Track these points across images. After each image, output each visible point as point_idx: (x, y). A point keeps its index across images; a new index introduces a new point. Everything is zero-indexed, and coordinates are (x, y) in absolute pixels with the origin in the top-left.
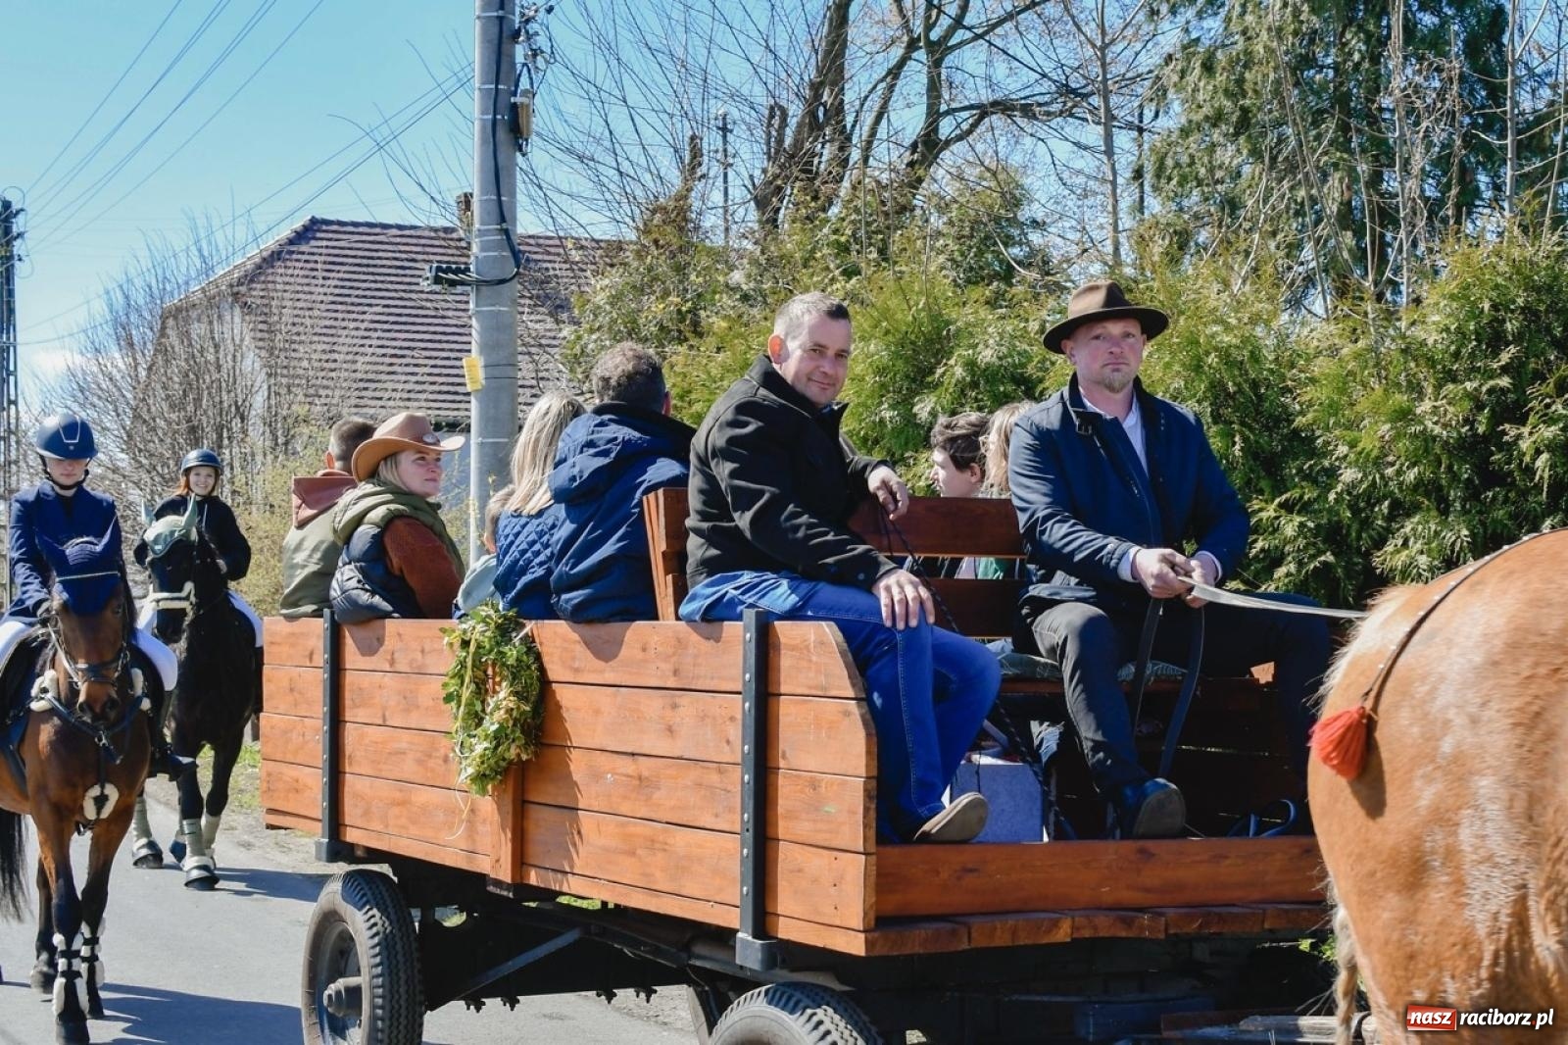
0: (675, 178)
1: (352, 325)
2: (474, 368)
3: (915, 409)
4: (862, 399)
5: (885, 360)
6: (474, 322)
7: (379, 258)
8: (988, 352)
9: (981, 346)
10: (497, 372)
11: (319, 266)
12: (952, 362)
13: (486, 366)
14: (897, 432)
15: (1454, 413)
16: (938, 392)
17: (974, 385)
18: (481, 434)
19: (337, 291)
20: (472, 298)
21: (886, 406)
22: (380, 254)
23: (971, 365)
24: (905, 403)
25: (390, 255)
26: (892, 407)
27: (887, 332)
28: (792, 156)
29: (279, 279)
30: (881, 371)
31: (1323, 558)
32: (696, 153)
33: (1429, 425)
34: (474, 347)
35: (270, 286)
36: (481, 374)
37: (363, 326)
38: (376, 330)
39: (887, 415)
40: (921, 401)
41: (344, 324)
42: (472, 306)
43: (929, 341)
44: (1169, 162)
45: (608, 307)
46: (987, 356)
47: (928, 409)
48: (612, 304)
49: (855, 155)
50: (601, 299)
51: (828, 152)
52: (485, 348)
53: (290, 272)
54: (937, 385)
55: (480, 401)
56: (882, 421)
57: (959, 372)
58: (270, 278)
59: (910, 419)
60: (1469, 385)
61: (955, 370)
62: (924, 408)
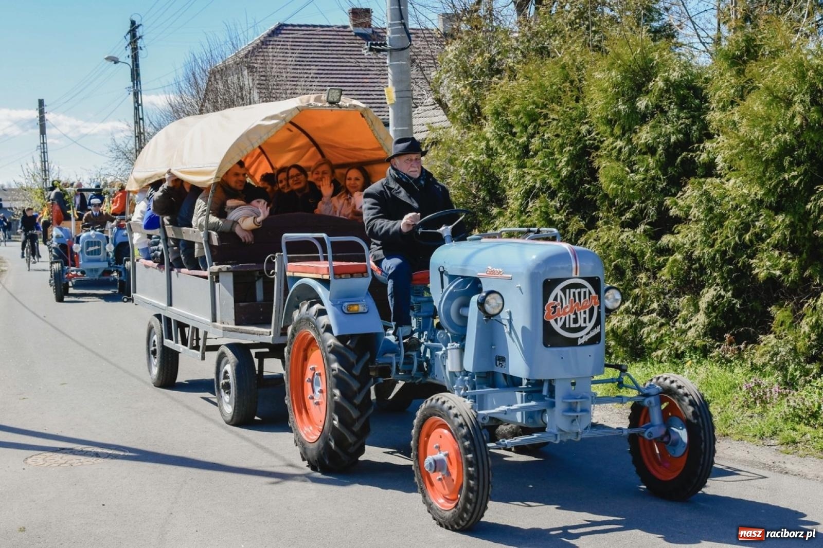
1: (306, 76)
2: (390, 93)
3: (638, 104)
4: (608, 100)
5: (619, 80)
6: (389, 69)
8: (675, 74)
9: (671, 72)
10: (401, 94)
11: (288, 46)
12: (657, 79)
13: (396, 92)
14: (628, 116)
16: (649, 95)
17: (667, 91)
18: (395, 126)
19: (298, 59)
20: (388, 57)
21: (620, 103)
22: (314, 40)
23: (666, 81)
24: (632, 101)
25: (318, 40)
26: (624, 104)
27: (620, 66)
34: (390, 81)
36: (393, 96)
37: (310, 76)
38: (316, 78)
39: (622, 107)
40: (640, 100)
41: (301, 75)
42: (388, 61)
43: (643, 70)
45: (455, 60)
46: (675, 76)
47: (645, 104)
48: (457, 59)
50: (451, 56)
52: (395, 83)
54: (647, 92)
55: (394, 109)
56: (619, 111)
57: (661, 84)
59: (633, 108)
61: (659, 83)
62: (642, 103)
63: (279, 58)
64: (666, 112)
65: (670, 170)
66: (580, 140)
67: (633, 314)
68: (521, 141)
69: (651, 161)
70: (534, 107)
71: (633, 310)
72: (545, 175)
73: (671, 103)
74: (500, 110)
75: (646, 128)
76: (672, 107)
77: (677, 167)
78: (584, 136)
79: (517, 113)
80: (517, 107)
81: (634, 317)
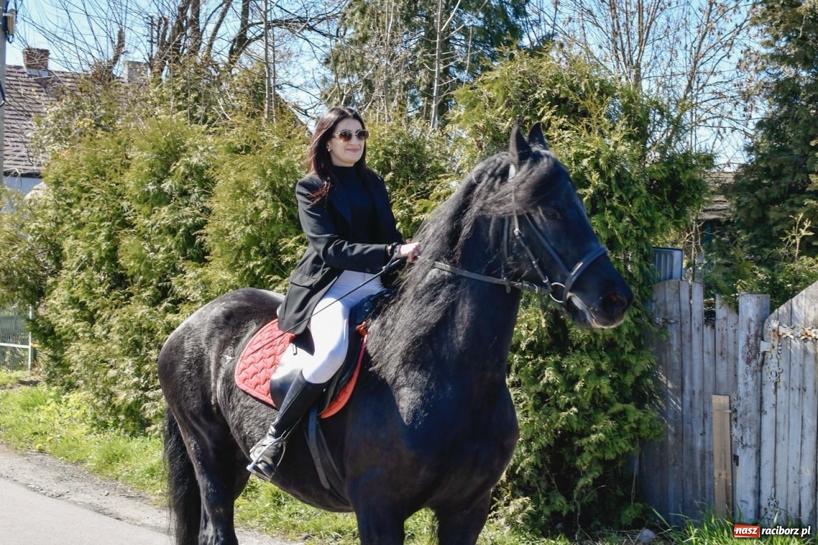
0: (110, 53)
3: (164, 186)
5: (153, 160)
8: (196, 159)
12: (178, 164)
14: (156, 196)
16: (172, 178)
17: (192, 174)
21: (151, 183)
24: (160, 182)
26: (154, 184)
27: (154, 147)
30: (151, 166)
32: (121, 41)
39: (151, 188)
40: (165, 182)
45: (52, 123)
46: (195, 161)
47: (168, 186)
48: (55, 122)
49: (204, 44)
50: (49, 118)
54: (172, 175)
56: (148, 192)
57: (182, 169)
59: (161, 190)
61: (179, 167)
62: (167, 185)
64: (190, 195)
65: (188, 251)
66: (119, 216)
67: (143, 389)
68: (74, 212)
69: (170, 241)
70: (85, 179)
71: (143, 386)
72: (91, 248)
73: (194, 186)
74: (60, 180)
75: (165, 209)
76: (196, 190)
77: (196, 249)
78: (125, 212)
79: (72, 184)
80: (72, 178)
81: (141, 392)
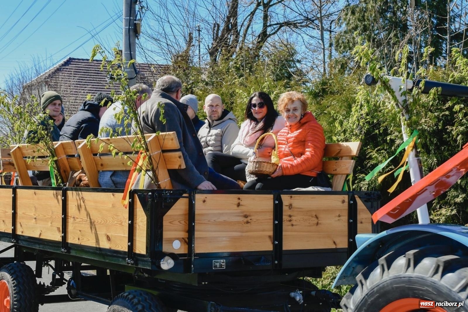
0: (184, 46)
1: (82, 91)
7: (91, 70)
11: (72, 73)
15: (432, 122)
19: (78, 81)
22: (91, 69)
25: (94, 69)
28: (221, 39)
29: (60, 77)
31: (391, 167)
32: (191, 38)
33: (424, 126)
35: (57, 79)
37: (86, 91)
41: (80, 91)
44: (340, 41)
49: (241, 39)
51: (232, 38)
53: (63, 75)
58: (58, 77)
60: (436, 114)
63: (66, 80)
